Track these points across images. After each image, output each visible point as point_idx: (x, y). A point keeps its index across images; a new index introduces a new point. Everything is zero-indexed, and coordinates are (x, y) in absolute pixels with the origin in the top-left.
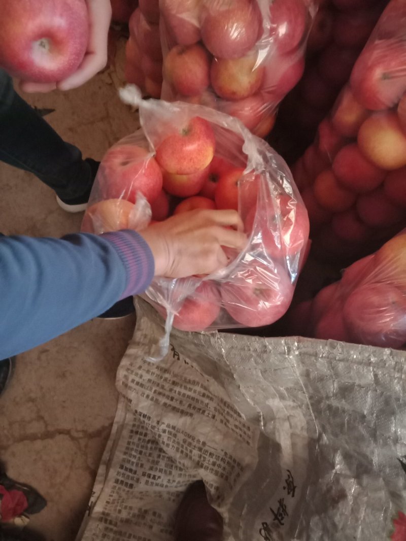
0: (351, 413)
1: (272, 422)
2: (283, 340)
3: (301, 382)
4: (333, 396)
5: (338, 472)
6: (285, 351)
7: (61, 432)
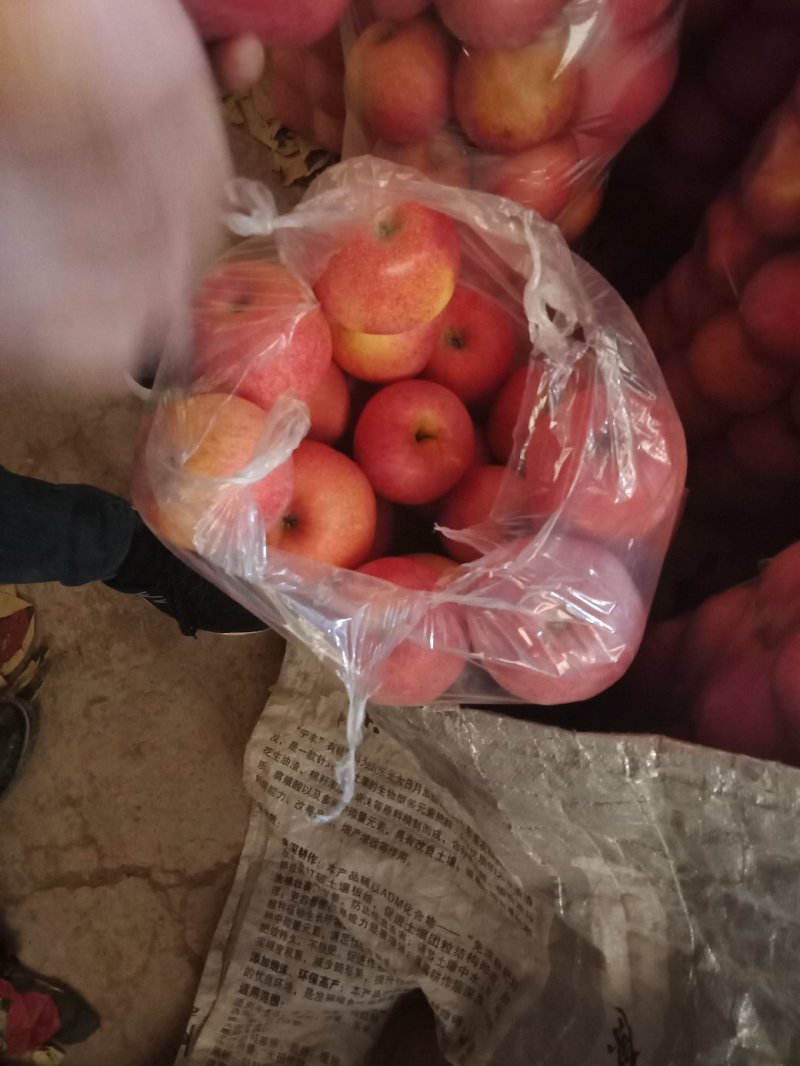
1: (585, 903)
2: (619, 744)
3: (660, 834)
4: (742, 881)
5: (744, 1046)
6: (624, 767)
7: (130, 872)
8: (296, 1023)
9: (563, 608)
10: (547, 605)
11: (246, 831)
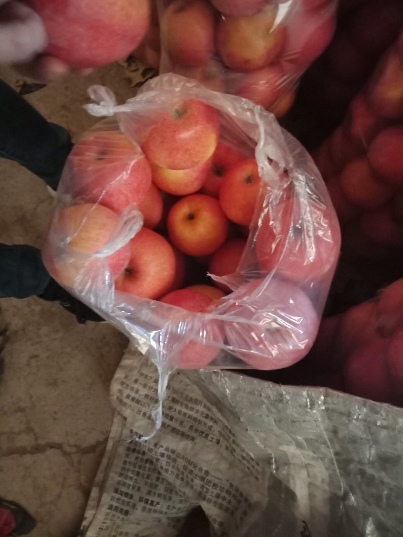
1: (286, 467)
2: (304, 391)
3: (326, 436)
4: (369, 464)
6: (307, 403)
7: (52, 446)
8: (138, 524)
9: (275, 321)
10: (267, 319)
11: (111, 425)
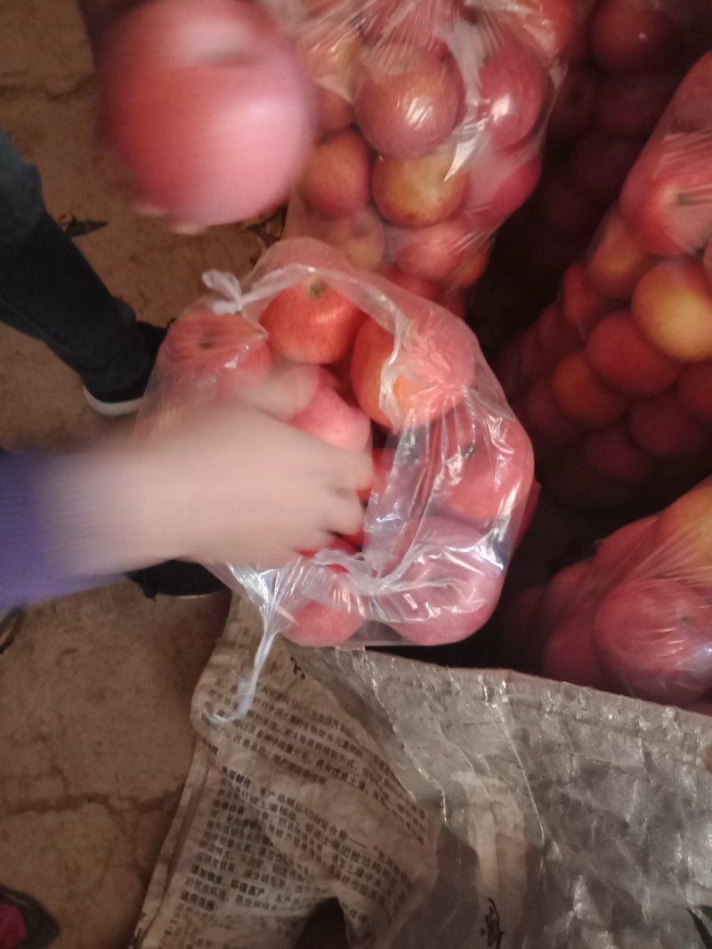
0: (602, 814)
1: (463, 811)
2: (480, 676)
3: (514, 749)
4: (570, 782)
5: (579, 917)
6: (484, 694)
7: (91, 798)
8: (228, 927)
11: (190, 764)
